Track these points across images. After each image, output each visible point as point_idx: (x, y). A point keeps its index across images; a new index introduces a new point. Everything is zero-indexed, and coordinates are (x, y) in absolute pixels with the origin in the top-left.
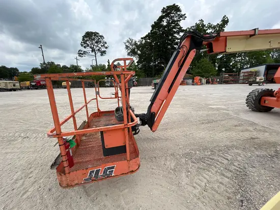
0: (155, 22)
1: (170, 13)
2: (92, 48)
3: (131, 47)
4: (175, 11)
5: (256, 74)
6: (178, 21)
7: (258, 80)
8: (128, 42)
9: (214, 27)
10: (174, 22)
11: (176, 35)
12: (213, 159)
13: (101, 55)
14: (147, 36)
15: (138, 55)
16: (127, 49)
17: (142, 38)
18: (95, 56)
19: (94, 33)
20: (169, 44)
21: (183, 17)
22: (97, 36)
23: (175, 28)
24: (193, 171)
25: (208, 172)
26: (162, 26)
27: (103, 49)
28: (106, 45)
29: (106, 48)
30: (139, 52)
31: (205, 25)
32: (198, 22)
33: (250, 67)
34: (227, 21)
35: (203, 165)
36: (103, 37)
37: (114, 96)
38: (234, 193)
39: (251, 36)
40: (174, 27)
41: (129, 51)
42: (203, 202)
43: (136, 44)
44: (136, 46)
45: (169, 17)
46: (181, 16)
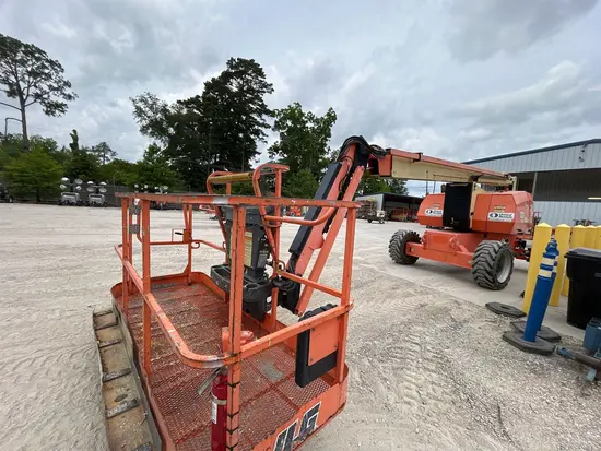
0: (213, 79)
1: (245, 72)
2: (10, 85)
3: (150, 113)
4: (254, 72)
5: (373, 205)
6: (259, 92)
7: (378, 215)
8: (143, 100)
9: (317, 121)
10: (250, 90)
11: (255, 116)
12: (402, 348)
13: (47, 113)
14: (192, 101)
15: (170, 136)
16: (139, 115)
17: (179, 102)
18: (23, 111)
19: (27, 46)
20: (242, 131)
21: (267, 87)
22: (38, 59)
23: (254, 104)
24: (389, 375)
25: (408, 372)
26: (228, 91)
27: (56, 98)
28: (67, 91)
29: (69, 97)
30: (171, 130)
31: (303, 114)
32: (293, 105)
33: (365, 194)
34: (334, 118)
35: (396, 362)
36: (60, 66)
37: (180, 238)
38: (454, 392)
39: (415, 160)
40: (251, 101)
41: (145, 123)
42: (433, 423)
43: (164, 110)
44: (166, 116)
45: (242, 79)
46: (266, 86)
